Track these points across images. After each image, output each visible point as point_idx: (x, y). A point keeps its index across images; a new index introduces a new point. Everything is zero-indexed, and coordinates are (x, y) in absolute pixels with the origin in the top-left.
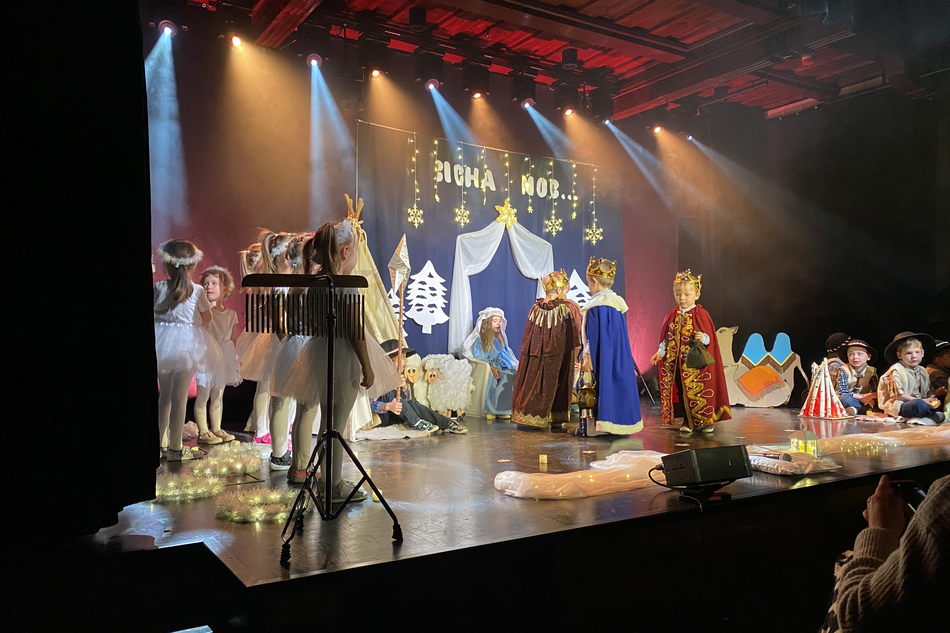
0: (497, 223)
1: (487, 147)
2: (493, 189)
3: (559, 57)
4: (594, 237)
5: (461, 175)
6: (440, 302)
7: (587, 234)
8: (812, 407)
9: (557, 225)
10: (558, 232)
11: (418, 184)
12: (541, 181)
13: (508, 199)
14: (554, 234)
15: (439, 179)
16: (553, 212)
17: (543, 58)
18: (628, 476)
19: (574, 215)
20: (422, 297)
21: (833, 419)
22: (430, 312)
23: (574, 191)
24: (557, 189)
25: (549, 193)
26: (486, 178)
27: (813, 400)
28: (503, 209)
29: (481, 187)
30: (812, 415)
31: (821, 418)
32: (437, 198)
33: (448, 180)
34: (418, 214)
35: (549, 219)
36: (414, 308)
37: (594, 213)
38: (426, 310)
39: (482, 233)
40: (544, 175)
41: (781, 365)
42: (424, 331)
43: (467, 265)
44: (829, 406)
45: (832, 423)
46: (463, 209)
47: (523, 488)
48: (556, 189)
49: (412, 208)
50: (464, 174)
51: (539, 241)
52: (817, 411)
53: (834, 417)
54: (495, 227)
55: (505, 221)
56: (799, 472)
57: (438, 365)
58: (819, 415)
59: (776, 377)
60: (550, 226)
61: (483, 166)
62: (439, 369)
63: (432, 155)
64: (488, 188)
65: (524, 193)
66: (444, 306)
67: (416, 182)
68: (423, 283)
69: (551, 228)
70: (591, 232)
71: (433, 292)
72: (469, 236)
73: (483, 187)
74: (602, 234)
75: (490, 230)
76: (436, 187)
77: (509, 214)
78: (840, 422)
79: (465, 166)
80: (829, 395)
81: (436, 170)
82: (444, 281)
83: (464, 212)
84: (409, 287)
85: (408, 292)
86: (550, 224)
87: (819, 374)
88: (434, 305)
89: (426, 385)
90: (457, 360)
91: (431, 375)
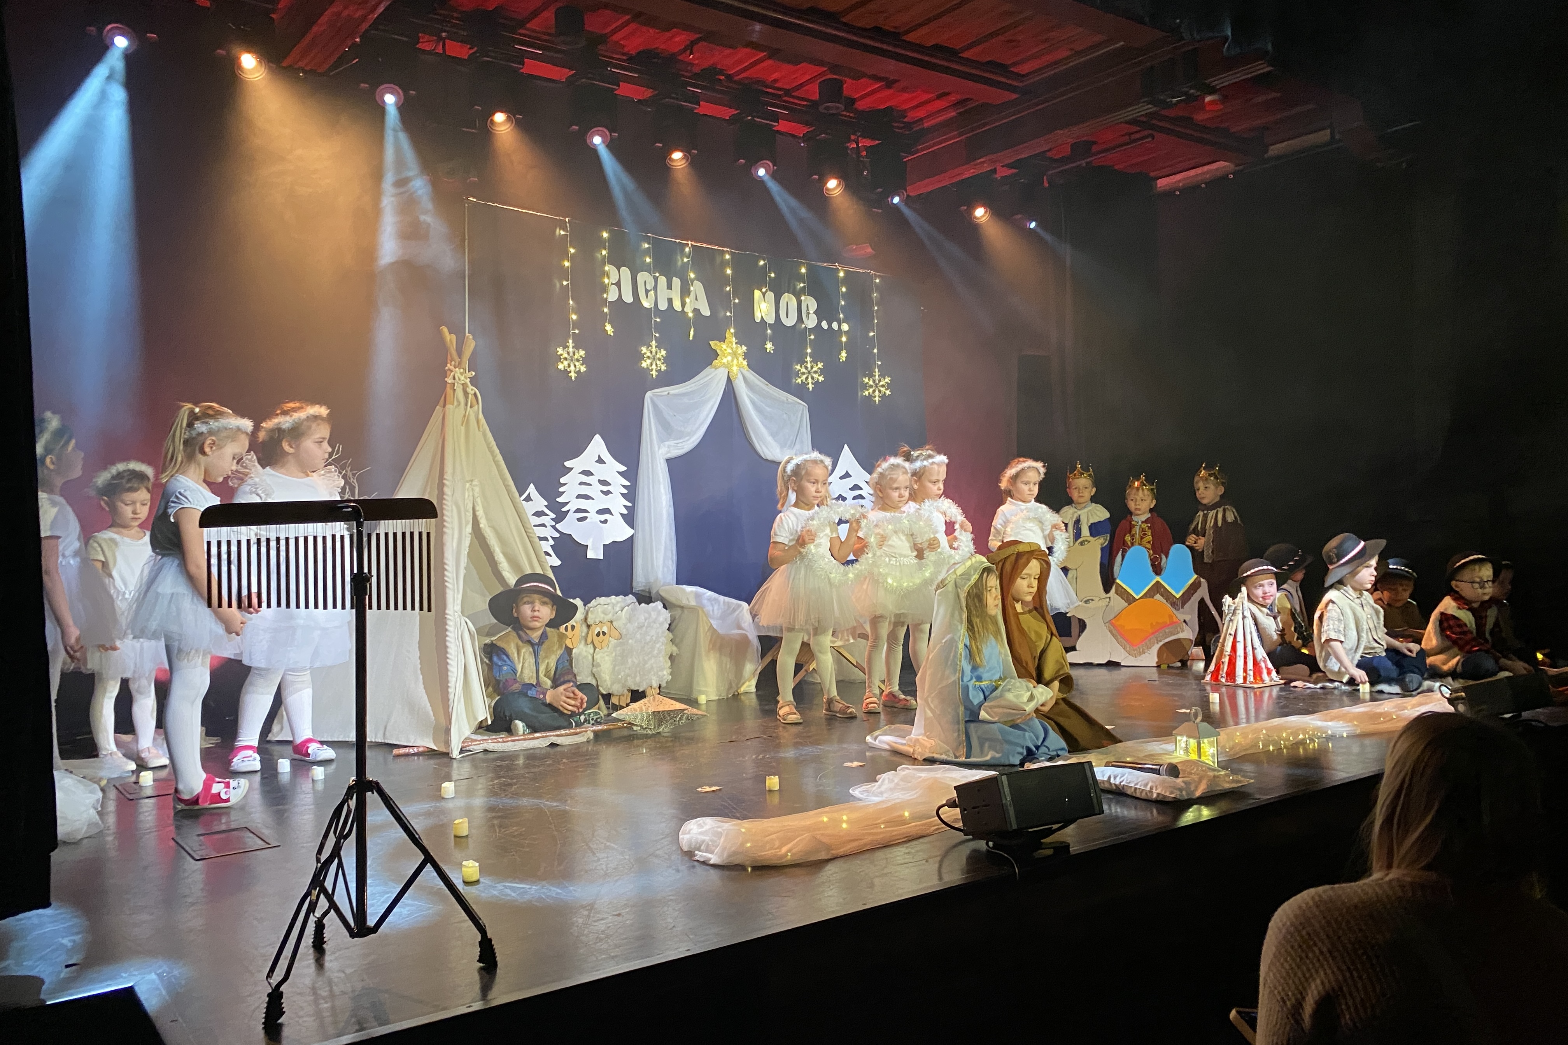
0: (713, 369)
1: (693, 243)
2: (706, 312)
3: (814, 92)
4: (877, 392)
5: (651, 290)
6: (619, 505)
7: (865, 387)
8: (1223, 668)
9: (815, 372)
10: (816, 384)
11: (575, 306)
12: (786, 300)
13: (732, 331)
14: (810, 386)
15: (612, 296)
16: (809, 351)
17: (787, 92)
18: (907, 814)
19: (844, 354)
20: (587, 497)
21: (1256, 686)
22: (601, 521)
23: (841, 316)
24: (814, 313)
25: (800, 320)
26: (692, 295)
27: (1225, 656)
28: (724, 346)
29: (685, 310)
30: (1223, 680)
31: (1237, 686)
32: (609, 328)
33: (628, 298)
34: (576, 357)
35: (803, 362)
36: (572, 517)
37: (875, 351)
38: (594, 518)
39: (688, 387)
40: (791, 290)
41: (1178, 596)
42: (591, 555)
43: (663, 442)
44: (1250, 665)
45: (1255, 694)
46: (654, 347)
47: (724, 849)
48: (811, 312)
49: (565, 347)
50: (655, 288)
51: (785, 399)
52: (1231, 674)
53: (1257, 683)
54: (710, 377)
55: (728, 366)
56: (1185, 796)
57: (610, 615)
58: (1235, 681)
59: (1170, 617)
60: (803, 374)
61: (687, 275)
62: (611, 622)
63: (599, 256)
64: (696, 311)
65: (758, 320)
66: (625, 512)
67: (571, 302)
68: (588, 473)
69: (805, 376)
70: (871, 383)
71: (605, 488)
72: (666, 393)
73: (689, 310)
74: (889, 386)
75: (702, 382)
76: (606, 310)
77: (734, 354)
78: (1267, 690)
79: (657, 274)
80: (1249, 648)
81: (606, 281)
82: (624, 468)
83: (656, 353)
84: (562, 480)
85: (561, 490)
86: (804, 370)
87: (1234, 613)
88: (607, 511)
89: (592, 651)
90: (643, 605)
91: (599, 632)
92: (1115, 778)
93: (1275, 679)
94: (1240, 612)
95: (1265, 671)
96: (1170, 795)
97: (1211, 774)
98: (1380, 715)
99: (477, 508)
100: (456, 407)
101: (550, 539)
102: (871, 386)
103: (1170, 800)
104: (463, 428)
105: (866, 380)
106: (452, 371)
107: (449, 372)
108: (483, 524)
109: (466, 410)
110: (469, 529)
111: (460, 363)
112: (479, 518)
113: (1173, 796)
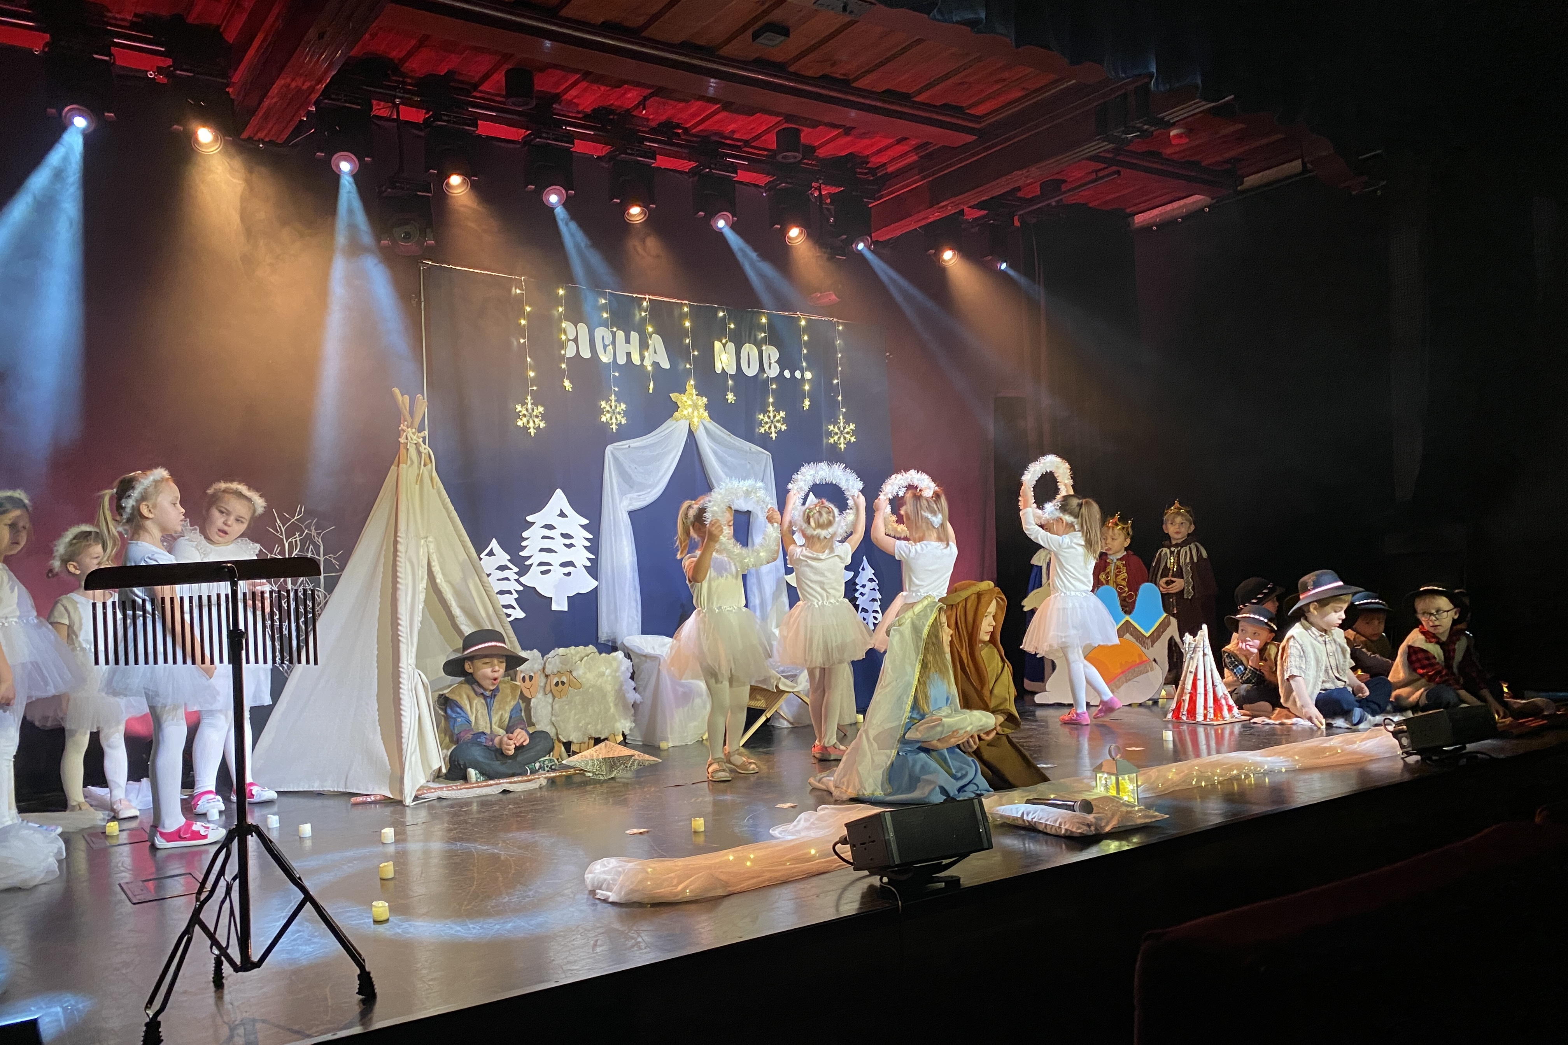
0: (675, 421)
1: (651, 297)
2: (666, 365)
4: (842, 439)
5: (609, 345)
6: (581, 557)
7: (830, 434)
8: (1184, 706)
9: (778, 421)
10: (779, 432)
11: (532, 363)
12: (747, 350)
13: (692, 382)
14: (774, 435)
15: (570, 351)
16: (771, 400)
17: (746, 143)
18: (813, 852)
19: (807, 403)
20: (549, 551)
21: (1215, 723)
22: (564, 574)
23: (804, 364)
24: (776, 362)
25: (762, 368)
26: (651, 348)
27: (1186, 694)
28: (684, 398)
29: (645, 363)
30: (1184, 718)
31: (1198, 723)
32: (567, 384)
33: (586, 354)
34: (535, 413)
35: (765, 411)
36: (535, 570)
37: (840, 398)
38: (558, 571)
39: (648, 440)
40: (752, 340)
41: (1147, 635)
42: (554, 607)
43: (624, 494)
44: (1211, 702)
45: (1216, 731)
46: (613, 401)
47: (625, 886)
48: (772, 361)
49: (524, 404)
50: (614, 343)
51: (748, 449)
52: (1192, 712)
53: (1219, 720)
54: (671, 429)
55: (689, 418)
56: (1094, 831)
57: (570, 665)
58: (1195, 717)
59: (1140, 656)
60: (766, 423)
61: (645, 329)
62: (571, 672)
63: (556, 313)
64: (656, 364)
65: (719, 371)
66: (589, 564)
67: (529, 360)
68: (550, 527)
69: (768, 426)
70: (836, 430)
71: (568, 542)
72: (627, 446)
73: (648, 364)
74: (854, 433)
75: (663, 434)
76: (563, 366)
77: (695, 406)
78: (1228, 726)
79: (615, 329)
80: (1210, 686)
81: (563, 337)
82: (586, 522)
83: (616, 407)
84: (525, 535)
85: (523, 544)
86: (766, 419)
87: (1194, 651)
88: (570, 564)
89: (551, 701)
90: (604, 655)
91: (557, 682)
92: (1028, 815)
93: (1237, 716)
94: (1201, 650)
95: (1225, 708)
96: (1077, 830)
97: (1124, 809)
98: (1325, 749)
99: (433, 564)
100: (409, 466)
101: (513, 592)
102: (836, 434)
103: (1078, 835)
104: (417, 487)
105: (831, 428)
106: (404, 431)
107: (402, 432)
108: (440, 578)
109: (419, 468)
110: (423, 585)
111: (412, 423)
112: (435, 574)
113: (1079, 831)
